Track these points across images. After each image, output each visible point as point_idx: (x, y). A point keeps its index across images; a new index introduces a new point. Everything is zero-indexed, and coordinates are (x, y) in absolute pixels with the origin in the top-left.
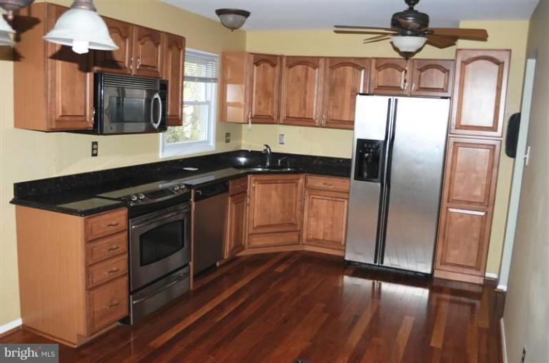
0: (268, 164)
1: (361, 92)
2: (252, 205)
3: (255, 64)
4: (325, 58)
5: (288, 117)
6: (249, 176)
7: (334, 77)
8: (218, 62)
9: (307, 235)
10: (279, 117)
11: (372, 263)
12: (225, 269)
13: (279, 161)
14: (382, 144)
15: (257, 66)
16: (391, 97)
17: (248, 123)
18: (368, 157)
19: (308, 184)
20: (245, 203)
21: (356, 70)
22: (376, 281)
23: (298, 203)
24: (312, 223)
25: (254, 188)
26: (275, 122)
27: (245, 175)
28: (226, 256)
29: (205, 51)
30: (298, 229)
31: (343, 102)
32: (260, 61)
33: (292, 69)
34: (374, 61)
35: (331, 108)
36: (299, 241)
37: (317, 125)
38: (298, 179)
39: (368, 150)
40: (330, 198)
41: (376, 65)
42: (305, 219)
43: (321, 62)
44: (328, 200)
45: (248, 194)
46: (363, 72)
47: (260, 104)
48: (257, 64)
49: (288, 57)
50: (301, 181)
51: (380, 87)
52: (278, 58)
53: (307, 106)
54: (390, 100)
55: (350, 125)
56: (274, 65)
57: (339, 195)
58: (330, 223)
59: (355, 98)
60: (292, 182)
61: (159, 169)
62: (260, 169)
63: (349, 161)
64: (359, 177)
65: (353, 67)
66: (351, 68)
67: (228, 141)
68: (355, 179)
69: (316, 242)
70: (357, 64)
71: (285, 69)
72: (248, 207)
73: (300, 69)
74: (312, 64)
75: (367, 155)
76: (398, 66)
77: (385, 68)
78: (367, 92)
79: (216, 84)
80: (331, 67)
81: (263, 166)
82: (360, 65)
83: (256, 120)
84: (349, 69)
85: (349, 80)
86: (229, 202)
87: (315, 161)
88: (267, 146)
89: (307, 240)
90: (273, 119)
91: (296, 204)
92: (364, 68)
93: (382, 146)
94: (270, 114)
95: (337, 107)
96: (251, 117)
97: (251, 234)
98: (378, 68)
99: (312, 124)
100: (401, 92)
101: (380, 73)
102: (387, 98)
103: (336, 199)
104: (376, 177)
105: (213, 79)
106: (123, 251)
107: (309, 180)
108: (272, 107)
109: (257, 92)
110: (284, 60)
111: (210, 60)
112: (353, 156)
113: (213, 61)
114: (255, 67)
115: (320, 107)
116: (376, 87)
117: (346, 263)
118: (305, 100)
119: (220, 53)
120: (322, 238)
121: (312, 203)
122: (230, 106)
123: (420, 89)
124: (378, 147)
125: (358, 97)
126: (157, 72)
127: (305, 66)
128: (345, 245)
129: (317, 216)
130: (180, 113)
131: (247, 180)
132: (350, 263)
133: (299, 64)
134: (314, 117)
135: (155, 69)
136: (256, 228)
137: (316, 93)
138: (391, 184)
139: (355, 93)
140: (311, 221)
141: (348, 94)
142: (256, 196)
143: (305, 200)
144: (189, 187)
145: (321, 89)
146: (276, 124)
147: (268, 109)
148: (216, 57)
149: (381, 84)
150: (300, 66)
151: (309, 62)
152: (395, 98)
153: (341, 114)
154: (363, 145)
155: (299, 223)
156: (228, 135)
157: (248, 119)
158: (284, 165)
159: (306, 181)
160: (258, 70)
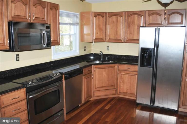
0: (102, 59)
1: (142, 26)
2: (94, 78)
3: (94, 16)
4: (125, 12)
5: (110, 39)
6: (92, 66)
7: (129, 20)
8: (79, 17)
9: (119, 90)
10: (106, 39)
11: (149, 104)
12: (83, 108)
13: (107, 58)
14: (153, 50)
15: (95, 17)
16: (157, 28)
17: (93, 42)
18: (146, 56)
19: (119, 68)
20: (91, 77)
21: (139, 16)
22: (151, 113)
23: (115, 77)
24: (121, 85)
25: (95, 71)
26: (104, 41)
27: (91, 65)
28: (83, 102)
29: (73, 12)
30: (115, 88)
31: (134, 31)
32: (97, 15)
33: (111, 18)
34: (147, 12)
35: (128, 34)
36: (116, 93)
37: (122, 42)
38: (115, 66)
39: (146, 52)
40: (129, 74)
41: (148, 14)
42: (119, 83)
43: (123, 14)
44: (128, 75)
45: (92, 74)
46: (142, 17)
47: (97, 33)
48: (95, 16)
49: (109, 13)
50: (116, 67)
51: (151, 24)
52: (105, 13)
53: (118, 34)
54: (156, 29)
55: (137, 41)
56: (103, 17)
57: (133, 73)
58: (129, 85)
59: (139, 29)
60: (112, 67)
61: (52, 64)
62: (98, 62)
63: (137, 57)
64: (142, 65)
65: (138, 15)
66: (137, 16)
67: (85, 50)
68: (140, 66)
69: (124, 93)
70: (139, 14)
71: (108, 18)
72: (93, 79)
73: (114, 18)
74: (120, 15)
75: (145, 55)
76: (159, 13)
77: (152, 15)
78: (145, 26)
79: (79, 26)
80: (128, 16)
81: (100, 60)
82: (141, 14)
83: (96, 41)
84: (136, 16)
85: (136, 20)
86: (83, 78)
87: (122, 57)
88: (101, 52)
89: (120, 93)
90: (103, 40)
91: (114, 77)
92: (143, 15)
93: (153, 51)
94: (102, 38)
95: (131, 33)
96: (94, 40)
97: (95, 91)
98: (149, 15)
99: (120, 41)
100: (160, 25)
101: (150, 17)
102: (154, 28)
103: (132, 75)
104: (150, 65)
105: (77, 24)
106: (24, 109)
107: (119, 66)
108: (103, 35)
109: (96, 29)
110: (107, 14)
111: (75, 16)
112: (139, 55)
113: (77, 16)
114: (95, 18)
115: (123, 34)
116: (149, 23)
117: (137, 104)
118: (117, 31)
119: (80, 13)
120: (126, 92)
121: (121, 76)
122: (85, 35)
123: (169, 23)
124: (151, 51)
125: (141, 28)
126: (45, 20)
127: (116, 16)
128: (136, 95)
129: (123, 82)
130: (58, 39)
131: (92, 67)
132: (139, 104)
133: (114, 15)
134: (121, 38)
135: (44, 19)
136: (97, 88)
137: (121, 28)
138: (158, 68)
139: (139, 27)
140: (121, 84)
141: (136, 27)
142: (96, 74)
143: (118, 75)
144: (62, 74)
145: (124, 26)
146: (105, 42)
147: (101, 36)
148: (78, 14)
149: (151, 22)
150: (114, 16)
151: (118, 14)
152: (158, 28)
153: (133, 37)
154: (144, 50)
155: (116, 85)
156: (85, 47)
157: (93, 40)
158: (109, 60)
159: (118, 67)
160: (96, 19)
